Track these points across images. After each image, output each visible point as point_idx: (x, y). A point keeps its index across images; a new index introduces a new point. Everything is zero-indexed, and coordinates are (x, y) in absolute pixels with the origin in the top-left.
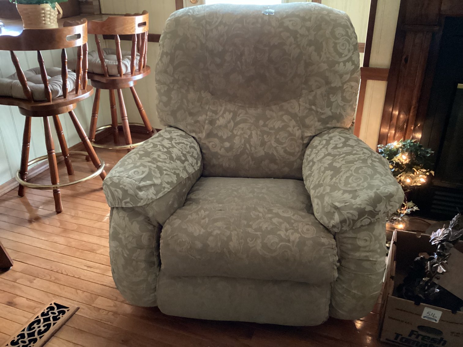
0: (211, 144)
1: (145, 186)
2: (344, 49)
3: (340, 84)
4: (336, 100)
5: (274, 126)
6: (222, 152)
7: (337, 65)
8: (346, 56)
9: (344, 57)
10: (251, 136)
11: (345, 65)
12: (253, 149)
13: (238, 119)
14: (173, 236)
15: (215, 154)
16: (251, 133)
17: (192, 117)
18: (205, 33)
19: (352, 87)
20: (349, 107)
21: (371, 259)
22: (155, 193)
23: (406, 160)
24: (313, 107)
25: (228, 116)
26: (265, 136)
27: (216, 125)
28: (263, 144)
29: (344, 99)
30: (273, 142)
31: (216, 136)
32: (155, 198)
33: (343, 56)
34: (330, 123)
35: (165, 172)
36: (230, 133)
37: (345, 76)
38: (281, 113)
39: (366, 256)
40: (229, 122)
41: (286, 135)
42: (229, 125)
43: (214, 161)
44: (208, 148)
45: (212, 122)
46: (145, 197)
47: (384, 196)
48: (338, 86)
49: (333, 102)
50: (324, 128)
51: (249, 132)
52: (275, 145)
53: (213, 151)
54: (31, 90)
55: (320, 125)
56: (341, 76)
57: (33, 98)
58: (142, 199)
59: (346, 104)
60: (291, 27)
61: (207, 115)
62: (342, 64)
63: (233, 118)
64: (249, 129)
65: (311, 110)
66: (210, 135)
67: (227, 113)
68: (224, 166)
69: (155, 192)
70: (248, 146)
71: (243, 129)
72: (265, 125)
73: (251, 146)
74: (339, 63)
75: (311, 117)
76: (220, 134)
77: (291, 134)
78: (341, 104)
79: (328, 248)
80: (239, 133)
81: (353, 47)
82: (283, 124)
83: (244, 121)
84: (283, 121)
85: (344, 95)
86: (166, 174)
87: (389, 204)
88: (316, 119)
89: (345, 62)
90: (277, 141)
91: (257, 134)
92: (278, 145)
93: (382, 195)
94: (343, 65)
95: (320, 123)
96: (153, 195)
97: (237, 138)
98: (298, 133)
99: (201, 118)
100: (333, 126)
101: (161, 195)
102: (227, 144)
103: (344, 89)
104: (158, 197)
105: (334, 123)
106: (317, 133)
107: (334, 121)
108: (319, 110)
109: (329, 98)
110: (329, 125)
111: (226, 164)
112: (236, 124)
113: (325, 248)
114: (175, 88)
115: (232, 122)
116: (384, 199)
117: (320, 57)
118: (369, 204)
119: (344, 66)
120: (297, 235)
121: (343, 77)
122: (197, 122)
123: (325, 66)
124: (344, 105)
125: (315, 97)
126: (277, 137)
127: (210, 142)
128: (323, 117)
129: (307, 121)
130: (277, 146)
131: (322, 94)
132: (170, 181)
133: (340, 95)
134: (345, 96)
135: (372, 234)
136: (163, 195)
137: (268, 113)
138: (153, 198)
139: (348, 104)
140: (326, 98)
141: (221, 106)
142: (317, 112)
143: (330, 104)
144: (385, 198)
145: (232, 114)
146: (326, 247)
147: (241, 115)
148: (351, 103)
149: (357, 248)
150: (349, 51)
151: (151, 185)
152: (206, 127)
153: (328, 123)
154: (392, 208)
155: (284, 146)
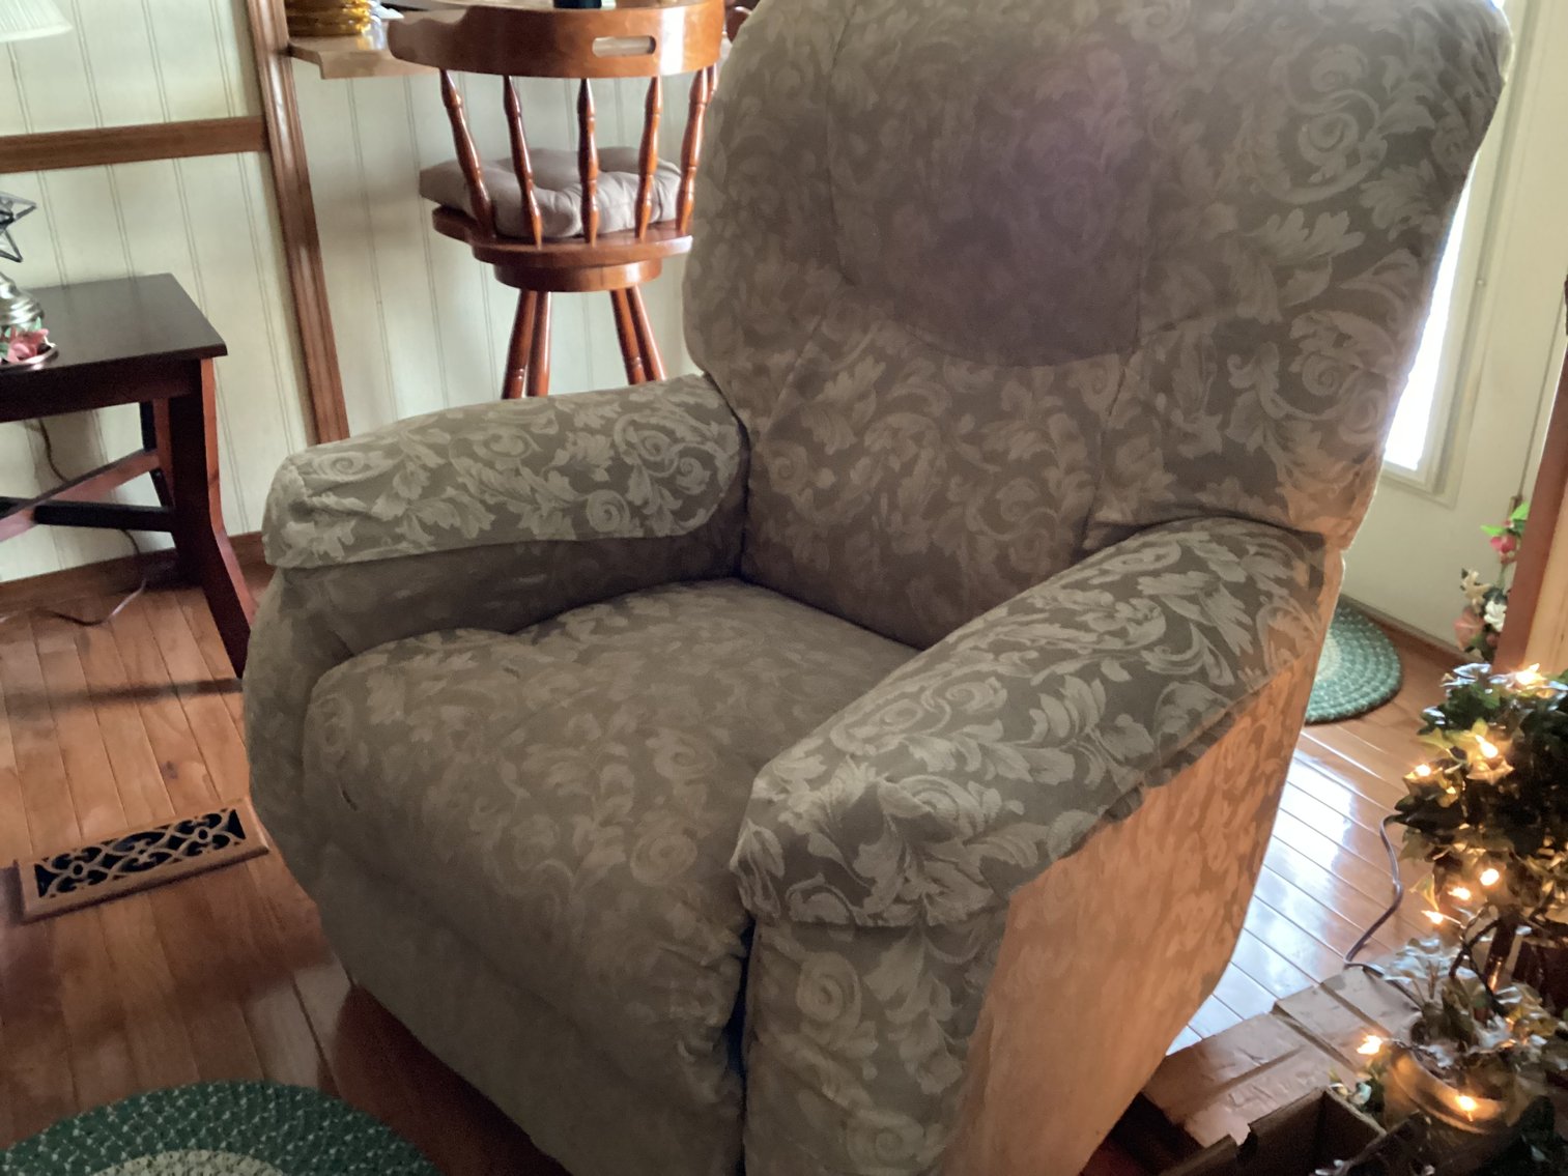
0: (779, 462)
1: (326, 510)
2: (1328, 150)
3: (1272, 314)
4: (1253, 387)
5: (1006, 452)
6: (802, 500)
7: (1275, 218)
8: (1327, 182)
9: (1315, 185)
10: (908, 469)
11: (1310, 224)
12: (897, 518)
13: (898, 391)
14: (327, 701)
15: (782, 504)
16: (916, 457)
17: (753, 350)
18: (838, 38)
19: (1342, 339)
20: (1313, 430)
21: (830, 1094)
22: (347, 543)
23: (1493, 765)
24: (1161, 401)
25: (870, 371)
26: (954, 481)
27: (820, 397)
28: (937, 505)
29: (1290, 387)
30: (972, 510)
31: (805, 437)
32: (340, 559)
33: (1316, 178)
34: (1212, 485)
35: (450, 492)
36: (852, 439)
37: (1301, 276)
38: (1050, 401)
39: (812, 1069)
40: (862, 396)
41: (1030, 495)
42: (859, 406)
43: (770, 530)
44: (765, 473)
45: (808, 382)
46: (303, 543)
47: (895, 819)
48: (1265, 320)
49: (1240, 392)
50: (1180, 505)
51: (911, 449)
52: (974, 522)
53: (776, 489)
54: (490, 195)
55: (1167, 487)
56: (1282, 275)
57: (494, 224)
58: (290, 546)
59: (1299, 413)
60: (1138, 32)
61: (799, 353)
62: (1297, 217)
63: (882, 385)
64: (918, 439)
65: (1149, 408)
66: (787, 430)
67: (870, 360)
68: (795, 555)
69: (350, 540)
70: (884, 502)
71: (895, 432)
72: (974, 438)
73: (893, 506)
74: (1284, 210)
75: (1142, 442)
76: (821, 433)
77: (1049, 499)
78: (1277, 408)
79: (681, 956)
80: (877, 447)
81: (1383, 146)
82: (1038, 448)
83: (914, 404)
84: (1045, 436)
85: (1295, 368)
86: (451, 500)
87: (921, 868)
88: (1158, 454)
89: (1313, 212)
90: (991, 513)
91: (932, 463)
92: (986, 528)
93: (887, 810)
94: (1302, 220)
95: (1169, 478)
96: (339, 546)
97: (864, 462)
98: (1072, 499)
99: (778, 360)
100: (1226, 502)
101: (366, 555)
102: (826, 478)
103: (1298, 340)
104: (353, 559)
105: (1227, 492)
106: (1144, 521)
107: (1231, 484)
108: (1178, 417)
109: (1224, 373)
110: (1205, 498)
111: (802, 551)
112: (884, 410)
113: (668, 950)
114: (728, 234)
115: (873, 397)
116: (889, 828)
117: (1217, 175)
118: (823, 825)
119: (1304, 226)
120: (617, 855)
121: (1290, 282)
122: (761, 370)
123: (1226, 218)
124: (1288, 417)
125: (1174, 355)
126: (999, 496)
127: (777, 454)
128: (1188, 451)
129: (1124, 458)
130: (982, 533)
131: (1197, 347)
132: (445, 525)
133: (1272, 365)
134: (1300, 375)
135: (860, 980)
136: (375, 558)
137: (1012, 389)
138: (332, 555)
139: (1308, 416)
140: (1213, 367)
141: (865, 331)
142: (1168, 424)
143: (1222, 400)
144: (893, 828)
145: (882, 366)
146: (674, 948)
147: (912, 380)
148: (1328, 415)
149: (794, 1019)
150: (1353, 158)
151: (351, 513)
152: (783, 394)
153: (1200, 486)
154: (942, 893)
155: (1006, 537)
